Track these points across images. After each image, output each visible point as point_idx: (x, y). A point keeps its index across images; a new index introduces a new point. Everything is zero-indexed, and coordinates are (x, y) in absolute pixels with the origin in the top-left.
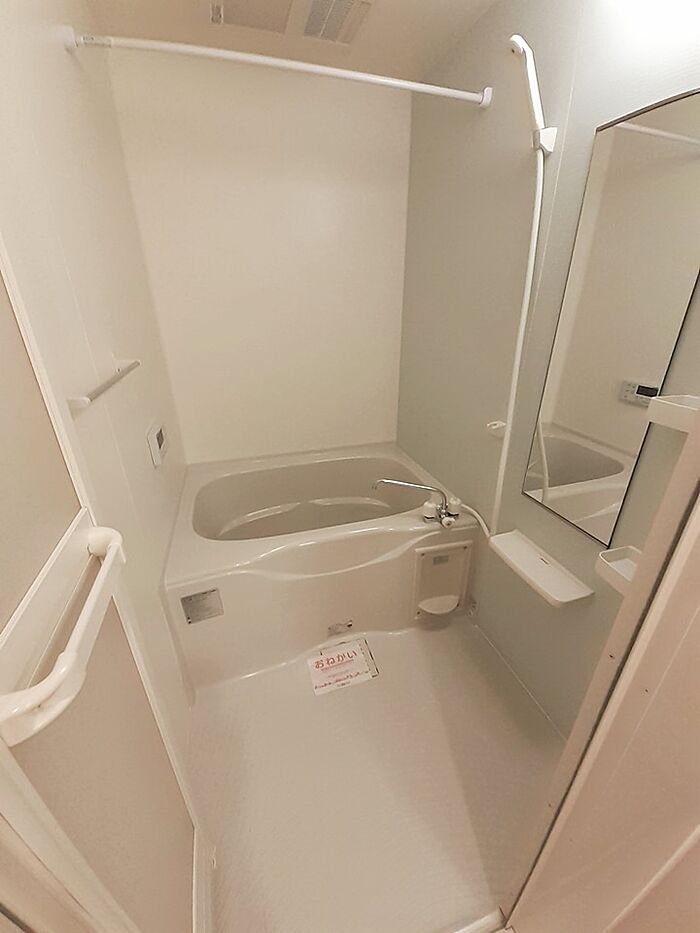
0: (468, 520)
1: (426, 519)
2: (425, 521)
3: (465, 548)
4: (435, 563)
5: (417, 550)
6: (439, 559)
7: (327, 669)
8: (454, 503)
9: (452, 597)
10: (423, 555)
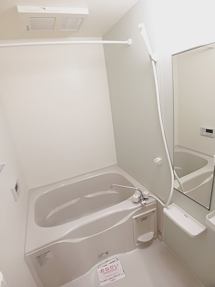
0: (152, 200)
1: (135, 203)
2: (135, 204)
3: (153, 212)
4: (142, 221)
5: (133, 217)
6: (144, 218)
7: (106, 273)
8: (146, 194)
9: (151, 232)
10: (136, 219)
